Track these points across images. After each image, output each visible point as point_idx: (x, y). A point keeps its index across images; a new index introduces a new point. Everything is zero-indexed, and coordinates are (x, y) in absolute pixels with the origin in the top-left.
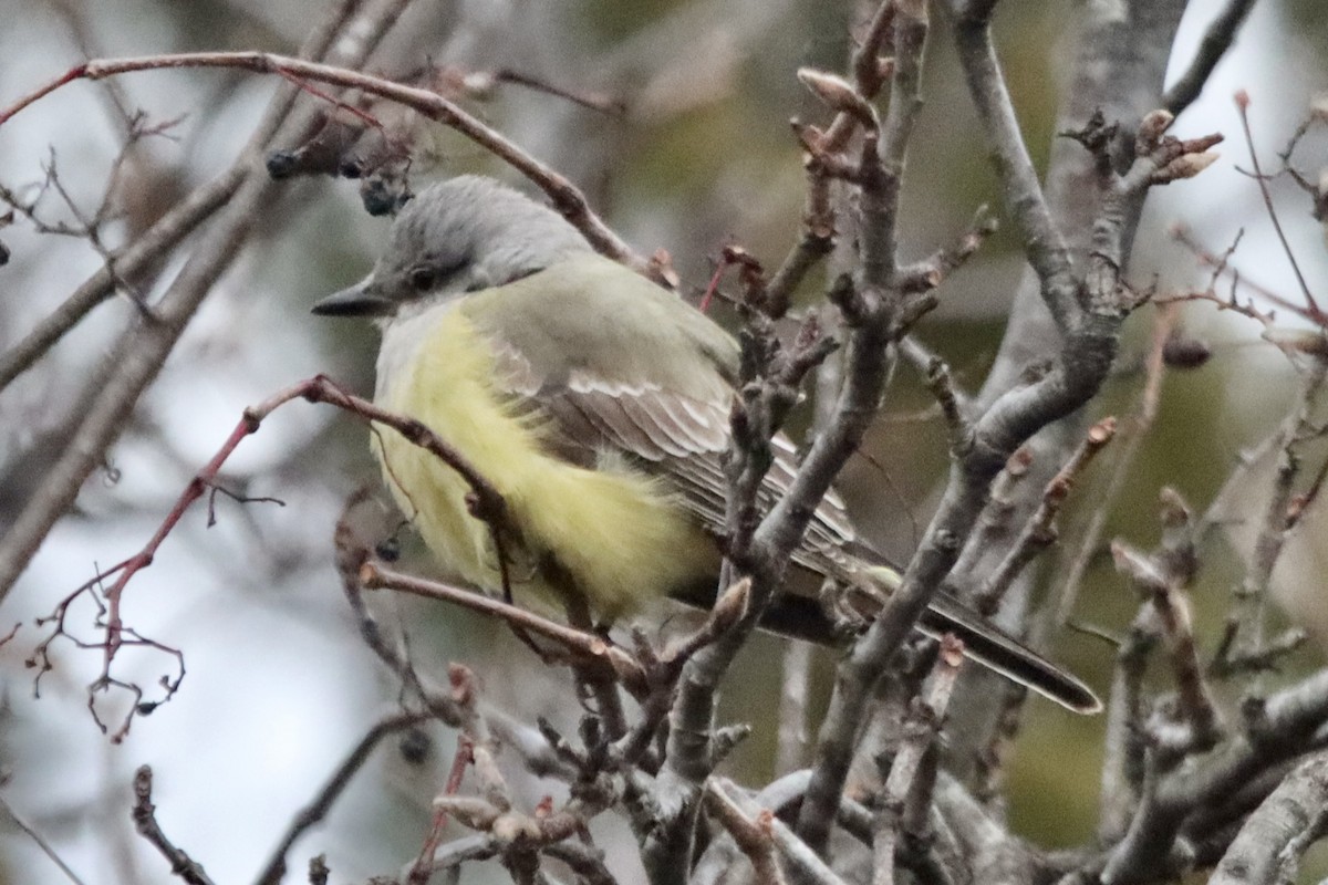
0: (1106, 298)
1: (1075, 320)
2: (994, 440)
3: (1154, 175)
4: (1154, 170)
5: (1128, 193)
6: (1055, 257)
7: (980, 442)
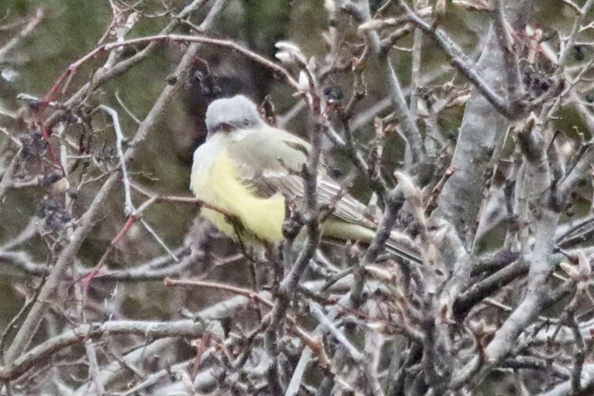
0: (431, 151)
1: (421, 158)
2: (398, 197)
3: (447, 106)
4: (447, 104)
5: (438, 113)
6: (414, 136)
7: (393, 198)
